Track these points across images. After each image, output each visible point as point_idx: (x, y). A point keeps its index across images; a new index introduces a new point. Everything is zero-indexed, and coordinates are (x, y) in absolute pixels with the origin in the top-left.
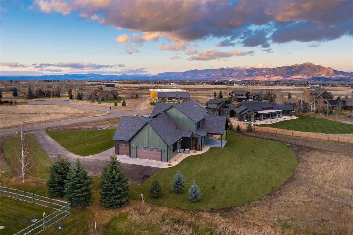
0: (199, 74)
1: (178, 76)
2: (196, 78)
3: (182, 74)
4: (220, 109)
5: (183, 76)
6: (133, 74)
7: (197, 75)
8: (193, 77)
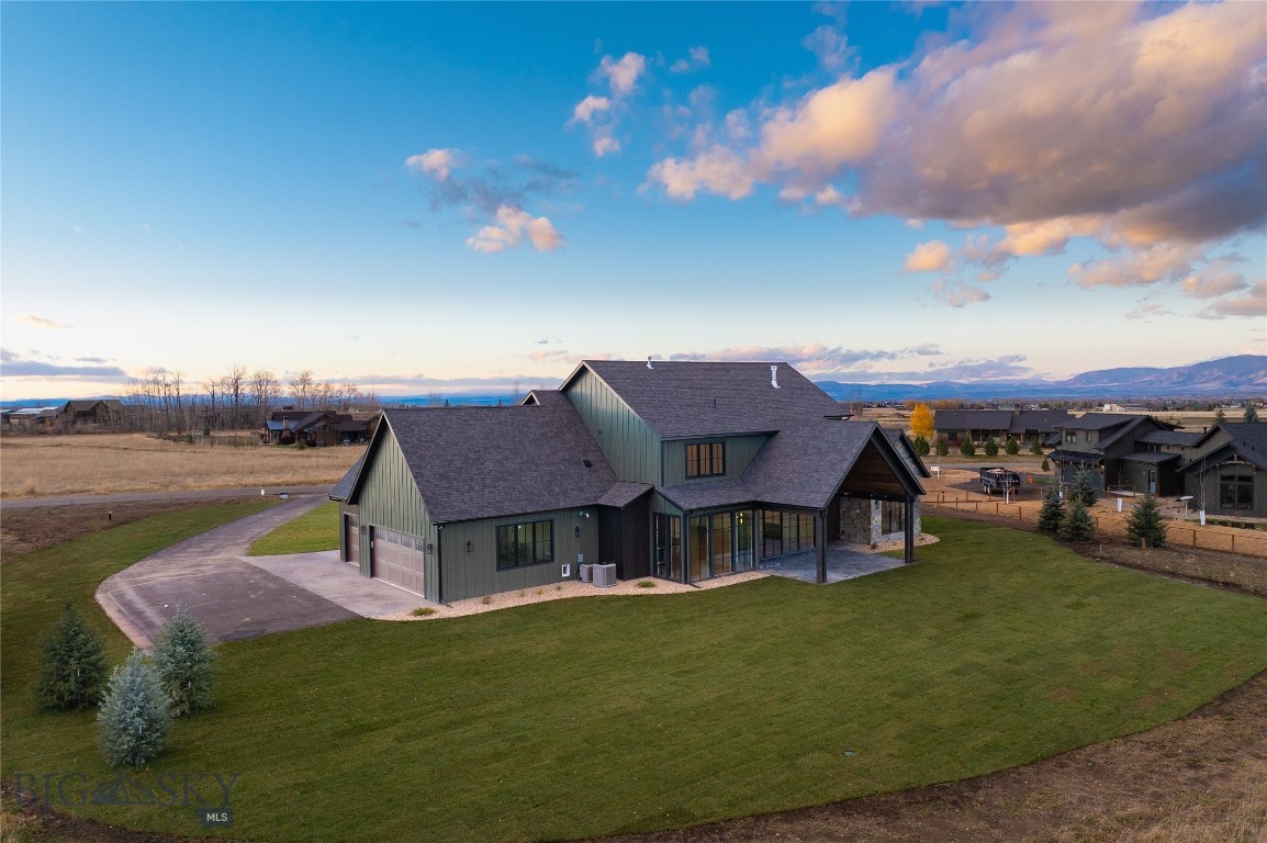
0: (1262, 373)
1: (1161, 382)
2: (1243, 388)
3: (1180, 375)
4: (1113, 456)
5: (1184, 383)
6: (973, 379)
7: (1251, 377)
8: (1231, 383)
